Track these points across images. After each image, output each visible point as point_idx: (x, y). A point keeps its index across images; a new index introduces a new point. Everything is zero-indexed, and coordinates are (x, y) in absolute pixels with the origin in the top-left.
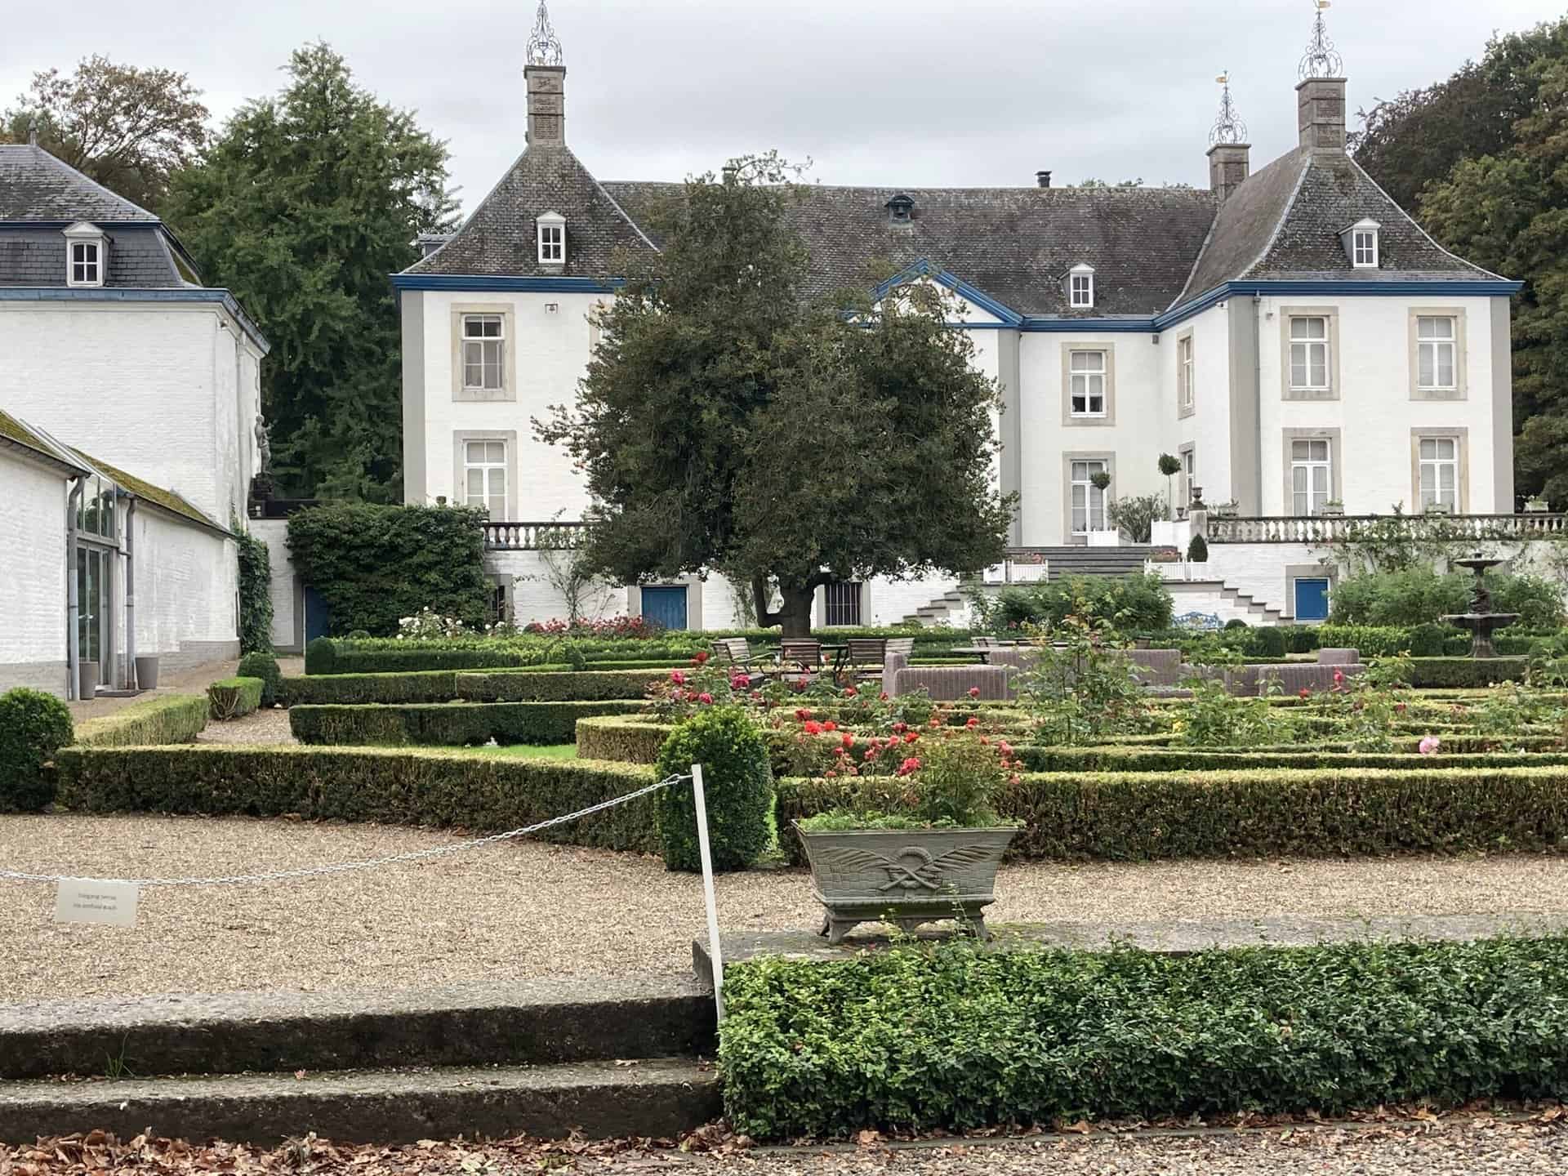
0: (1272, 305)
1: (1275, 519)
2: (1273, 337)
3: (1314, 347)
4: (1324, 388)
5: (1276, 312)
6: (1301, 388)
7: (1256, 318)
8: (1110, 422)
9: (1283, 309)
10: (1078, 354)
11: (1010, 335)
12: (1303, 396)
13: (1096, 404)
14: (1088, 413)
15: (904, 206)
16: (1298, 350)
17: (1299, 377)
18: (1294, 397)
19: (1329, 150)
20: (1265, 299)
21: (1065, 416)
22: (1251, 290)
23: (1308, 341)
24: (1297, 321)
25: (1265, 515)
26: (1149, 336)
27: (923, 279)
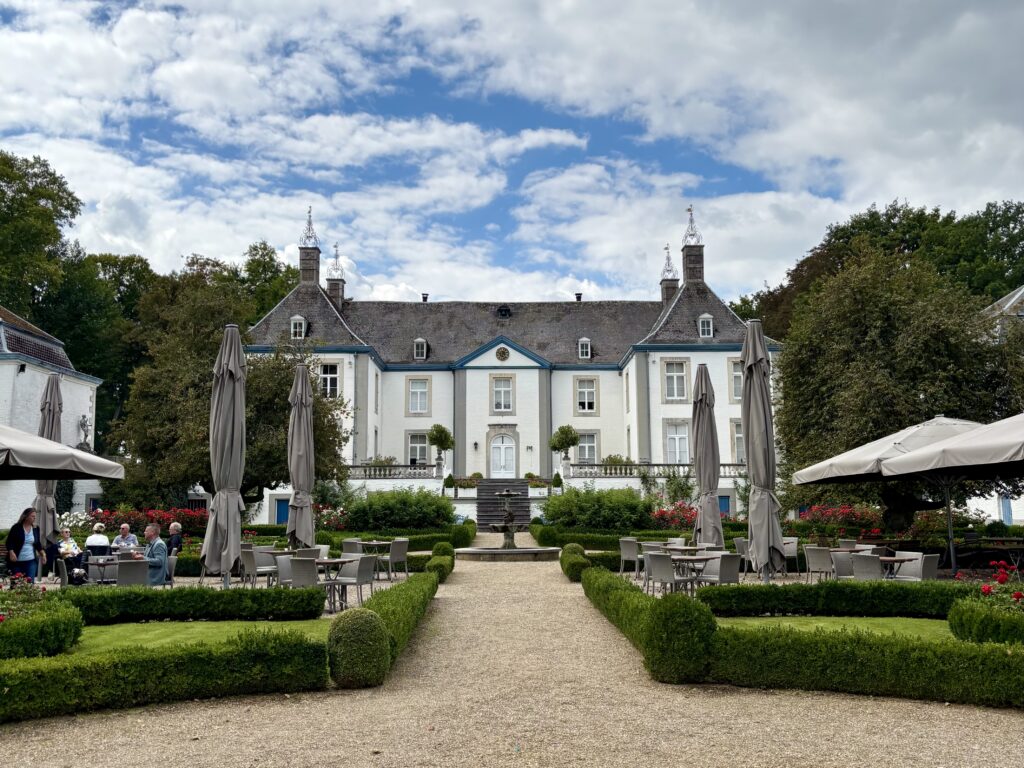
0: (656, 357)
1: (658, 465)
2: (657, 373)
3: (678, 377)
4: (684, 398)
5: (658, 360)
6: (670, 398)
7: (647, 363)
8: (597, 415)
9: (662, 358)
10: (582, 382)
11: (544, 372)
12: (672, 402)
13: (591, 406)
14: (587, 410)
15: (506, 311)
16: (670, 379)
17: (670, 393)
18: (667, 402)
19: (696, 281)
20: (651, 354)
21: (575, 411)
22: (645, 350)
23: (675, 375)
24: (669, 365)
25: (653, 462)
26: (617, 372)
27: (502, 345)
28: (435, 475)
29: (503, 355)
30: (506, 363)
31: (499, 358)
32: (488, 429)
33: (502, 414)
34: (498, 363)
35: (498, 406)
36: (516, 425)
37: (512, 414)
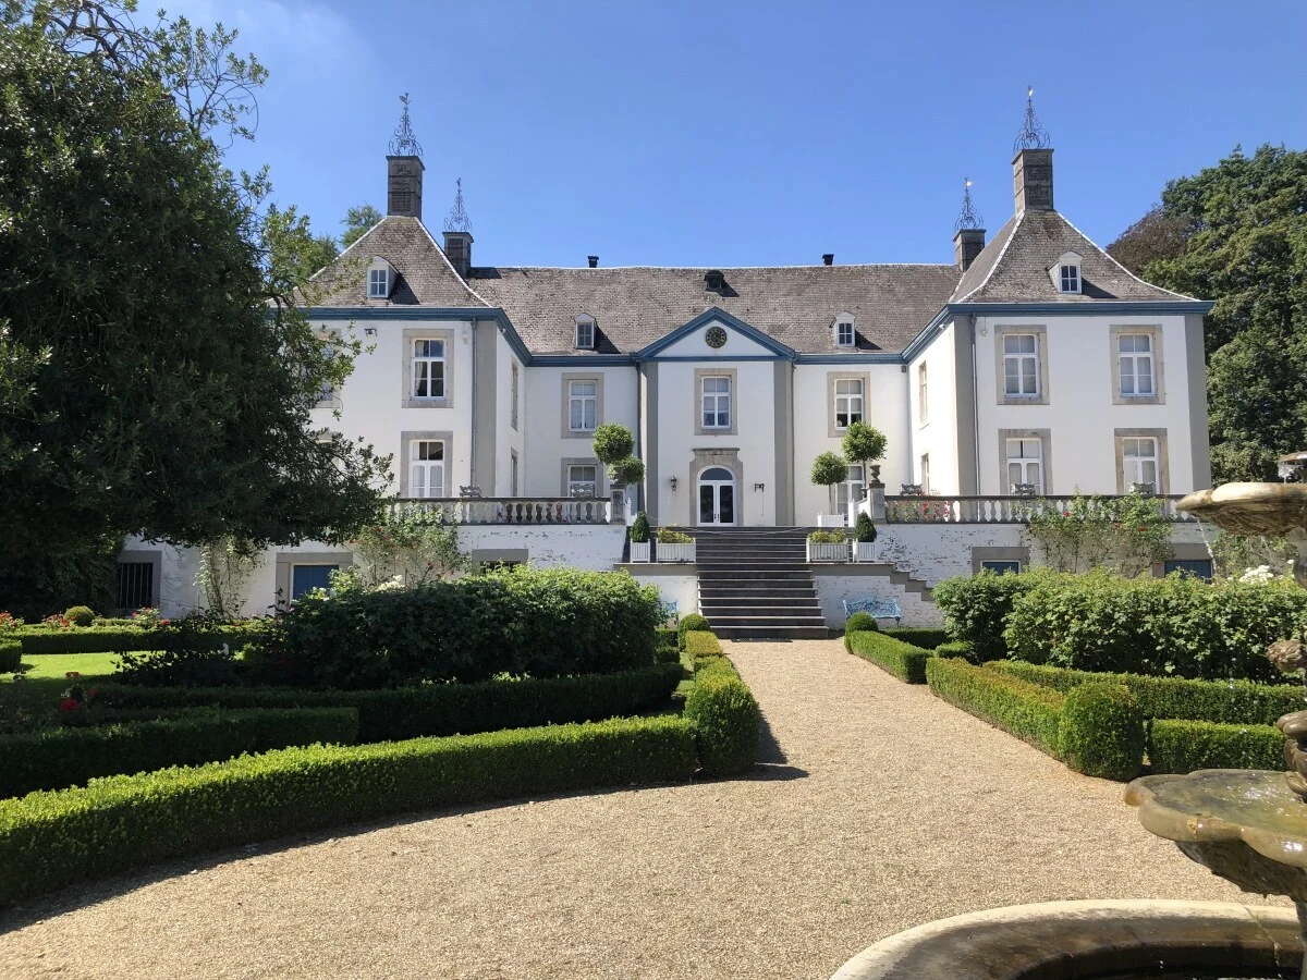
0: (987, 323)
3: (1026, 361)
4: (1035, 395)
5: (991, 330)
6: (1016, 395)
7: (974, 334)
9: (998, 328)
10: (842, 383)
11: (781, 365)
12: (1017, 402)
15: (717, 278)
16: (1012, 364)
17: (1012, 387)
18: (1007, 402)
19: (1041, 209)
20: (980, 319)
21: (830, 429)
22: (969, 314)
23: (1020, 356)
24: (1011, 338)
26: (897, 367)
27: (716, 323)
28: (608, 518)
29: (716, 338)
30: (723, 351)
31: (710, 344)
32: (692, 457)
33: (715, 433)
34: (710, 351)
35: (709, 419)
36: (738, 449)
37: (730, 432)
